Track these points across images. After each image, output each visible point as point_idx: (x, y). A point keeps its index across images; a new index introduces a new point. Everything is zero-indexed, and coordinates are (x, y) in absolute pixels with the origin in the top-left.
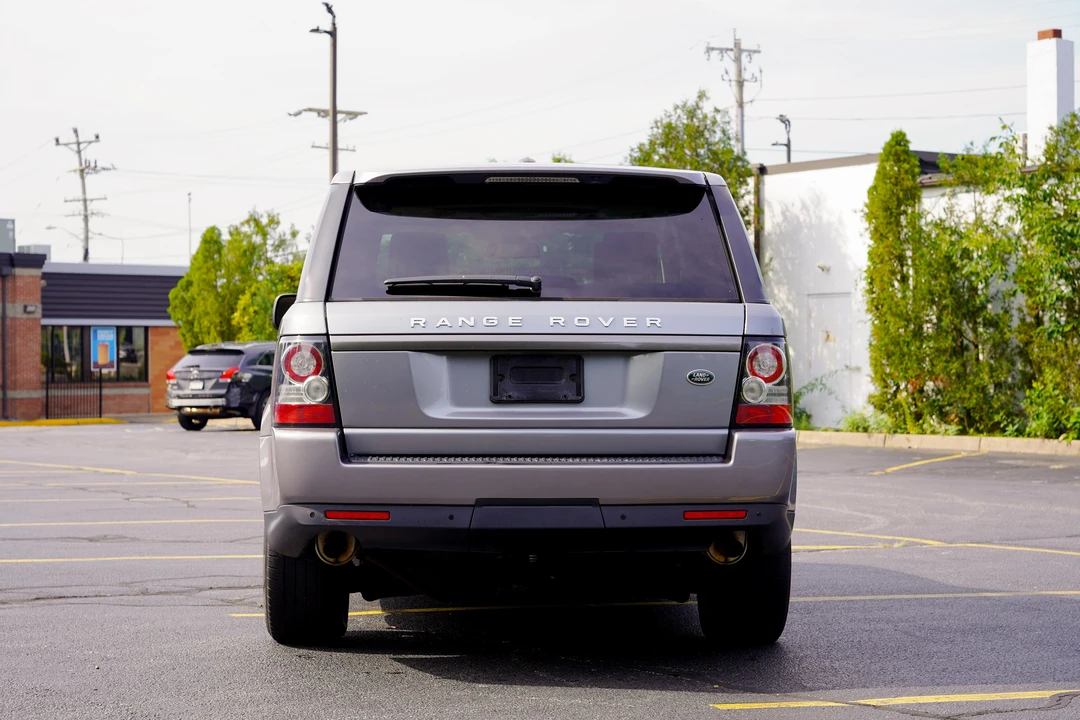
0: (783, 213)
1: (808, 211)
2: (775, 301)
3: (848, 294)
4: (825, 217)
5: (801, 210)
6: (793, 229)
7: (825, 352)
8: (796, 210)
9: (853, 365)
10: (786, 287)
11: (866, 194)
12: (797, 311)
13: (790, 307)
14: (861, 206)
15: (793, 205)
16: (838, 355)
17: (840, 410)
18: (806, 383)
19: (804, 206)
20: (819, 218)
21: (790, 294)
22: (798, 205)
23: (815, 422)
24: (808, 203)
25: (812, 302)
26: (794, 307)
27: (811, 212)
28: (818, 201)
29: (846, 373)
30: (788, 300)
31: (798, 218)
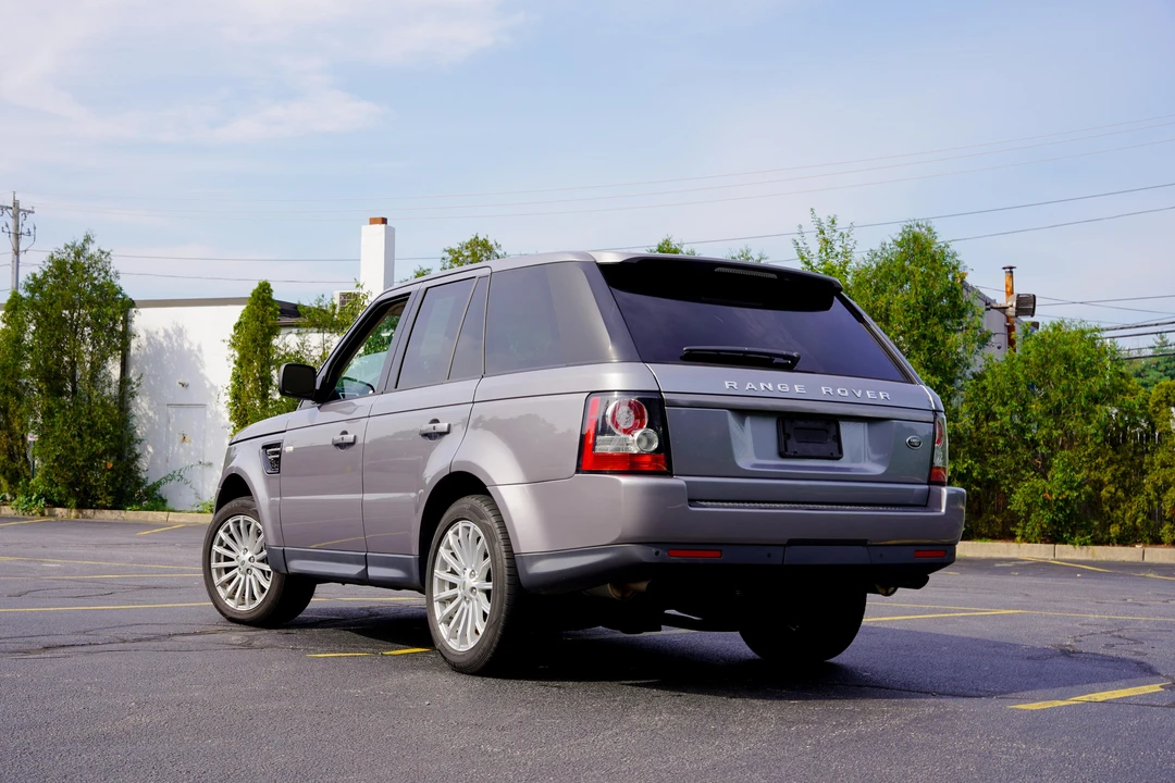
0: (148, 339)
1: (171, 339)
2: (138, 408)
3: (204, 406)
4: (186, 346)
5: (164, 337)
6: (157, 351)
7: (181, 450)
8: (160, 336)
9: (206, 461)
10: (147, 399)
11: (232, 328)
12: (157, 418)
13: (151, 414)
14: (229, 338)
15: (157, 333)
16: (192, 453)
17: (193, 496)
18: (163, 475)
19: (167, 335)
20: (181, 346)
21: (152, 403)
22: (162, 333)
23: (169, 505)
24: (171, 332)
25: (171, 410)
26: (155, 414)
27: (174, 340)
28: (180, 332)
29: (199, 467)
30: (150, 409)
31: (161, 344)
